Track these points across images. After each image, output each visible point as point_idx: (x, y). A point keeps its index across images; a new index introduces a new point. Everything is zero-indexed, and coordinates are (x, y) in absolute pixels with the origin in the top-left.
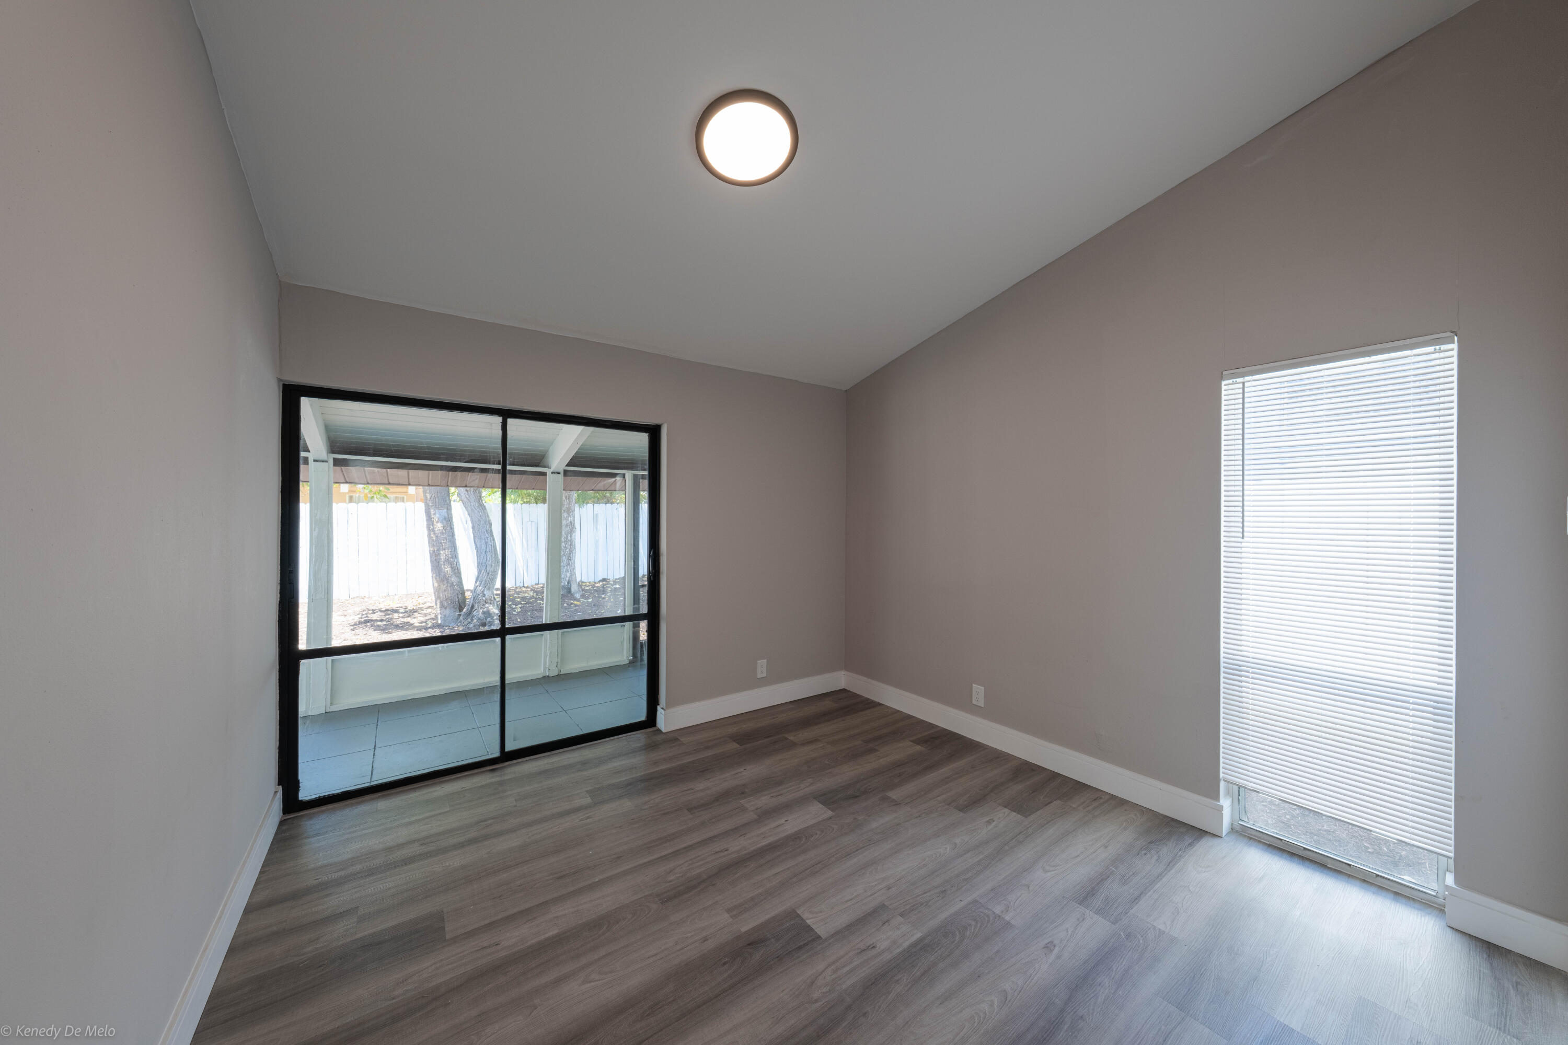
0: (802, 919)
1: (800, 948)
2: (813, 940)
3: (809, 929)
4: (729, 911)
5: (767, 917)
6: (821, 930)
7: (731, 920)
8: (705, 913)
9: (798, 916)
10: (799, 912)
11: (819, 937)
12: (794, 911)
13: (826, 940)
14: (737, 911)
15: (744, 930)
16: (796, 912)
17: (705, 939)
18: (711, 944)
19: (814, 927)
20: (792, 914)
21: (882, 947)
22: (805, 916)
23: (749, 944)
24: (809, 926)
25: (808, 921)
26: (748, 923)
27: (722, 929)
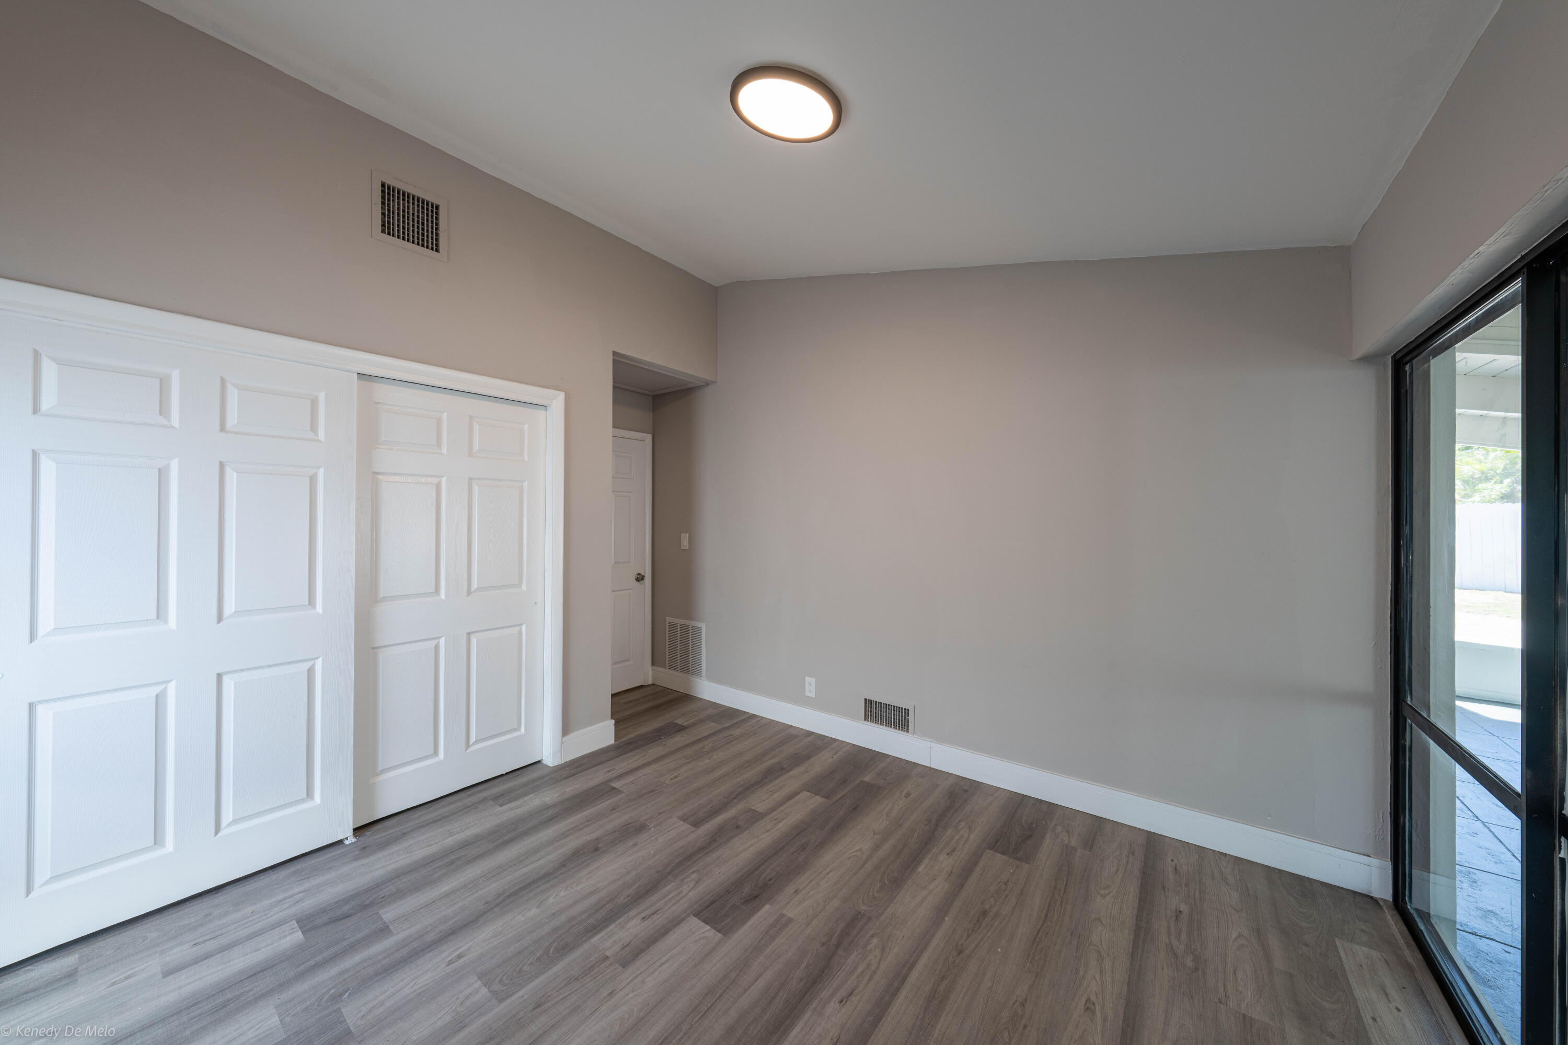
0: (715, 929)
1: (712, 903)
2: (700, 913)
3: (706, 922)
4: (790, 920)
5: (750, 923)
6: (694, 922)
7: (784, 912)
8: (812, 912)
9: (719, 931)
10: (719, 935)
11: (696, 916)
12: (725, 934)
13: (689, 915)
14: (781, 924)
15: (767, 907)
16: (723, 934)
17: (797, 892)
18: (790, 890)
19: (702, 924)
20: (726, 932)
21: (635, 920)
22: (713, 931)
23: (757, 896)
24: (706, 924)
25: (708, 928)
26: (765, 914)
27: (787, 903)
